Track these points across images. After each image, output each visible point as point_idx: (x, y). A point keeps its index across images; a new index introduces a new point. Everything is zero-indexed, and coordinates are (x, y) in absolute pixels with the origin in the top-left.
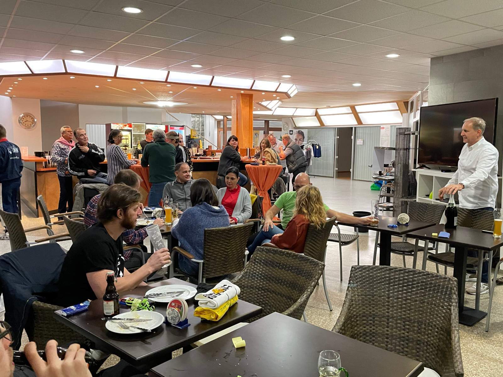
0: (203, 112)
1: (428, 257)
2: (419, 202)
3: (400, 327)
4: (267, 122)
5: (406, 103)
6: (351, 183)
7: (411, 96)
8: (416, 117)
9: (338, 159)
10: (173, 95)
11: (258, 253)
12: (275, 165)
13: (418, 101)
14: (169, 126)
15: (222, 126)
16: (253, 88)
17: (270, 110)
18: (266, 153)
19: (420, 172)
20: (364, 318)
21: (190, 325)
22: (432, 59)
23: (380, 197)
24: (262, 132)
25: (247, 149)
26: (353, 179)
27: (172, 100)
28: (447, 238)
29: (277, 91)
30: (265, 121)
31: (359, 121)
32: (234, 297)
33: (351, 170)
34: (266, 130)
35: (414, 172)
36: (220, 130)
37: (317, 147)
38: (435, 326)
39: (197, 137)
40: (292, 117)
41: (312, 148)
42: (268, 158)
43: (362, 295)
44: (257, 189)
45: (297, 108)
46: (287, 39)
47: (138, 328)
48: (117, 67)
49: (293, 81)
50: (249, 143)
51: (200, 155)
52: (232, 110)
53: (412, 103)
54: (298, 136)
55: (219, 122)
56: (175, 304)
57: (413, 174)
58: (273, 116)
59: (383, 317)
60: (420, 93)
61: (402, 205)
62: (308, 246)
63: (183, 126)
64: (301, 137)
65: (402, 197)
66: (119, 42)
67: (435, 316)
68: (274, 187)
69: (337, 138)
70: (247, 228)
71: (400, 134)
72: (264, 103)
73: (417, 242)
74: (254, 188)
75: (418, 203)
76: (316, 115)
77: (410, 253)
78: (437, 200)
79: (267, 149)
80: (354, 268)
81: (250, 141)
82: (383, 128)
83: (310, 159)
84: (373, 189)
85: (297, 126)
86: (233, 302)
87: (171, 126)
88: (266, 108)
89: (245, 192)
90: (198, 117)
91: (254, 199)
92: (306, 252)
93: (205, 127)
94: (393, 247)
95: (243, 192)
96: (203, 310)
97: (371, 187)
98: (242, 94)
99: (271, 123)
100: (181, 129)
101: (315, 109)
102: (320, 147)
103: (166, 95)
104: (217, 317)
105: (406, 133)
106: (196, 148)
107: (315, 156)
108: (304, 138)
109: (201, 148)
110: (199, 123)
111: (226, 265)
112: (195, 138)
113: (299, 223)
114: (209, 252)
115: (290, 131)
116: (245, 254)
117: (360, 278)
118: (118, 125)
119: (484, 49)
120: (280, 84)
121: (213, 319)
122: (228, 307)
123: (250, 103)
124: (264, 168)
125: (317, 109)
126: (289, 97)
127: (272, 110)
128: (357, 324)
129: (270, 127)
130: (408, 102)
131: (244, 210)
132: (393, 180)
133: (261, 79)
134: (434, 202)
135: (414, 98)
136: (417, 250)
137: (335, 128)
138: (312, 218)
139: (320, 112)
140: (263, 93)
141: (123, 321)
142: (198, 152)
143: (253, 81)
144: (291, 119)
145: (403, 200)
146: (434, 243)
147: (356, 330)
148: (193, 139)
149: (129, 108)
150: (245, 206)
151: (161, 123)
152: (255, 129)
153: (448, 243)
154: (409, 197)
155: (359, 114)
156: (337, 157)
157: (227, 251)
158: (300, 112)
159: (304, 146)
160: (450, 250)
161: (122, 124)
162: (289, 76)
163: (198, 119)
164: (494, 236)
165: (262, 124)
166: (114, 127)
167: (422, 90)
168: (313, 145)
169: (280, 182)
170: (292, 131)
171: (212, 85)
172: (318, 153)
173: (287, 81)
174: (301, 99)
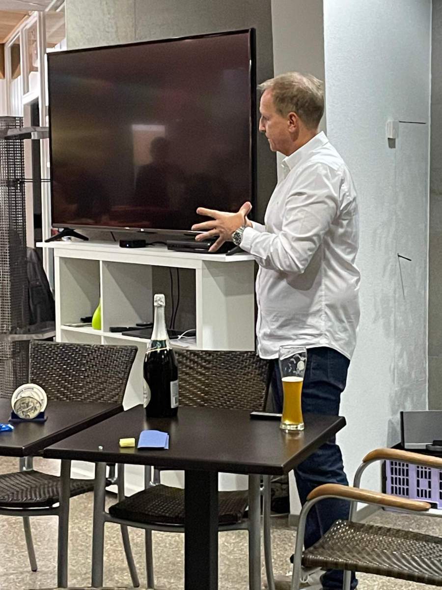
2: (66, 341)
7: (11, 28)
13: (31, 42)
28: (162, 449)
35: (39, 251)
53: (15, 49)
57: (34, 257)
60: (37, 19)
61: (14, 354)
65: (13, 331)
73: (66, 469)
75: (60, 345)
77: (45, 507)
78: (113, 330)
105: (10, 133)
130: (3, 46)
134: (105, 337)
135: (19, 31)
136: (68, 494)
145: (18, 337)
146: (112, 466)
154: (33, 327)
164: (283, 427)
167: (41, 8)
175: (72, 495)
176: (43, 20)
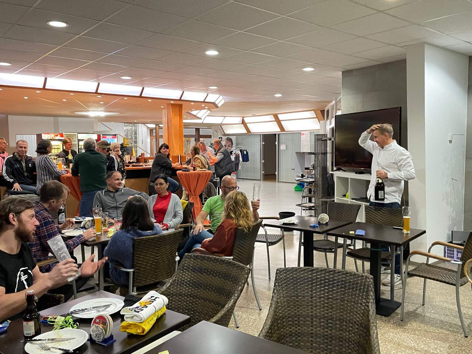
0: (135, 121)
1: (346, 253)
2: (338, 202)
3: (323, 326)
4: (198, 130)
5: (323, 112)
6: (277, 185)
7: (327, 105)
8: (331, 124)
9: (264, 164)
10: (105, 104)
11: (186, 261)
12: (205, 171)
13: (333, 109)
14: (101, 135)
15: (154, 134)
16: (182, 99)
17: (200, 118)
18: (196, 159)
19: (337, 174)
20: (290, 319)
21: (115, 341)
22: (343, 72)
23: (303, 198)
24: (193, 139)
25: (178, 156)
26: (278, 182)
27: (103, 110)
28: (363, 235)
29: (205, 101)
30: (196, 128)
31: (282, 128)
32: (161, 309)
33: (276, 173)
34: (197, 137)
35: (332, 175)
36: (152, 138)
37: (245, 153)
38: (355, 322)
39: (130, 145)
40: (221, 125)
41: (240, 153)
42: (199, 164)
43: (287, 296)
44: (188, 194)
45: (225, 117)
46: (212, 53)
47: (60, 349)
48: (46, 79)
49: (220, 92)
50: (180, 150)
51: (133, 162)
52: (163, 119)
53: (328, 111)
54: (227, 143)
55: (151, 130)
56: (100, 321)
57: (330, 175)
58: (202, 124)
59: (308, 317)
60: (334, 102)
61: (322, 204)
62: (236, 250)
63: (115, 135)
64: (229, 143)
65: (322, 198)
66: (46, 55)
67: (355, 313)
68: (205, 191)
69: (263, 144)
70: (177, 235)
71: (318, 140)
72: (194, 113)
73: (336, 240)
74: (186, 193)
75: (336, 203)
76: (242, 123)
77: (330, 251)
78: (352, 199)
79: (197, 156)
80: (279, 270)
81: (181, 149)
82: (303, 134)
83: (238, 164)
84: (297, 190)
85: (226, 133)
86: (160, 313)
87: (103, 135)
88: (196, 117)
89: (176, 198)
90: (130, 126)
91: (185, 205)
92: (235, 255)
93: (138, 135)
94: (315, 245)
95: (174, 197)
96: (129, 324)
97: (295, 188)
98: (172, 104)
99: (201, 130)
100: (113, 138)
101: (242, 118)
102: (247, 153)
103: (97, 105)
104: (144, 330)
105: (323, 139)
106: (129, 156)
107: (243, 161)
108: (232, 144)
109: (134, 155)
110: (132, 132)
111: (156, 272)
112: (127, 146)
113: (228, 227)
114: (139, 261)
115: (219, 138)
116: (175, 260)
117: (285, 280)
118: (49, 135)
119: (387, 64)
120: (208, 94)
121: (140, 333)
122: (155, 319)
123: (179, 112)
124: (195, 173)
125: (244, 117)
126: (217, 106)
127: (201, 119)
128: (284, 326)
129: (200, 134)
130: (324, 110)
131: (175, 216)
132: (313, 182)
133: (189, 90)
134: (350, 201)
135: (329, 107)
136: (337, 247)
137: (261, 135)
138: (239, 222)
139: (247, 120)
140: (192, 103)
141: (44, 342)
142: (131, 160)
143: (182, 92)
144: (220, 126)
145: (323, 200)
146: (352, 240)
147: (283, 332)
148: (126, 147)
149: (60, 119)
150: (176, 212)
151: (93, 133)
152: (186, 136)
153: (364, 240)
154: (328, 197)
155: (282, 122)
156: (264, 161)
157: (157, 258)
158: (228, 120)
159: (232, 151)
160: (366, 246)
161: (53, 133)
162: (216, 88)
163: (131, 128)
164: (403, 232)
165: (193, 132)
166: (45, 137)
167: (336, 100)
168: (241, 151)
169: (210, 187)
170: (221, 138)
171: (142, 96)
172: (246, 158)
173: (213, 92)
174: (228, 108)
175: (338, 248)
176: (336, 103)
